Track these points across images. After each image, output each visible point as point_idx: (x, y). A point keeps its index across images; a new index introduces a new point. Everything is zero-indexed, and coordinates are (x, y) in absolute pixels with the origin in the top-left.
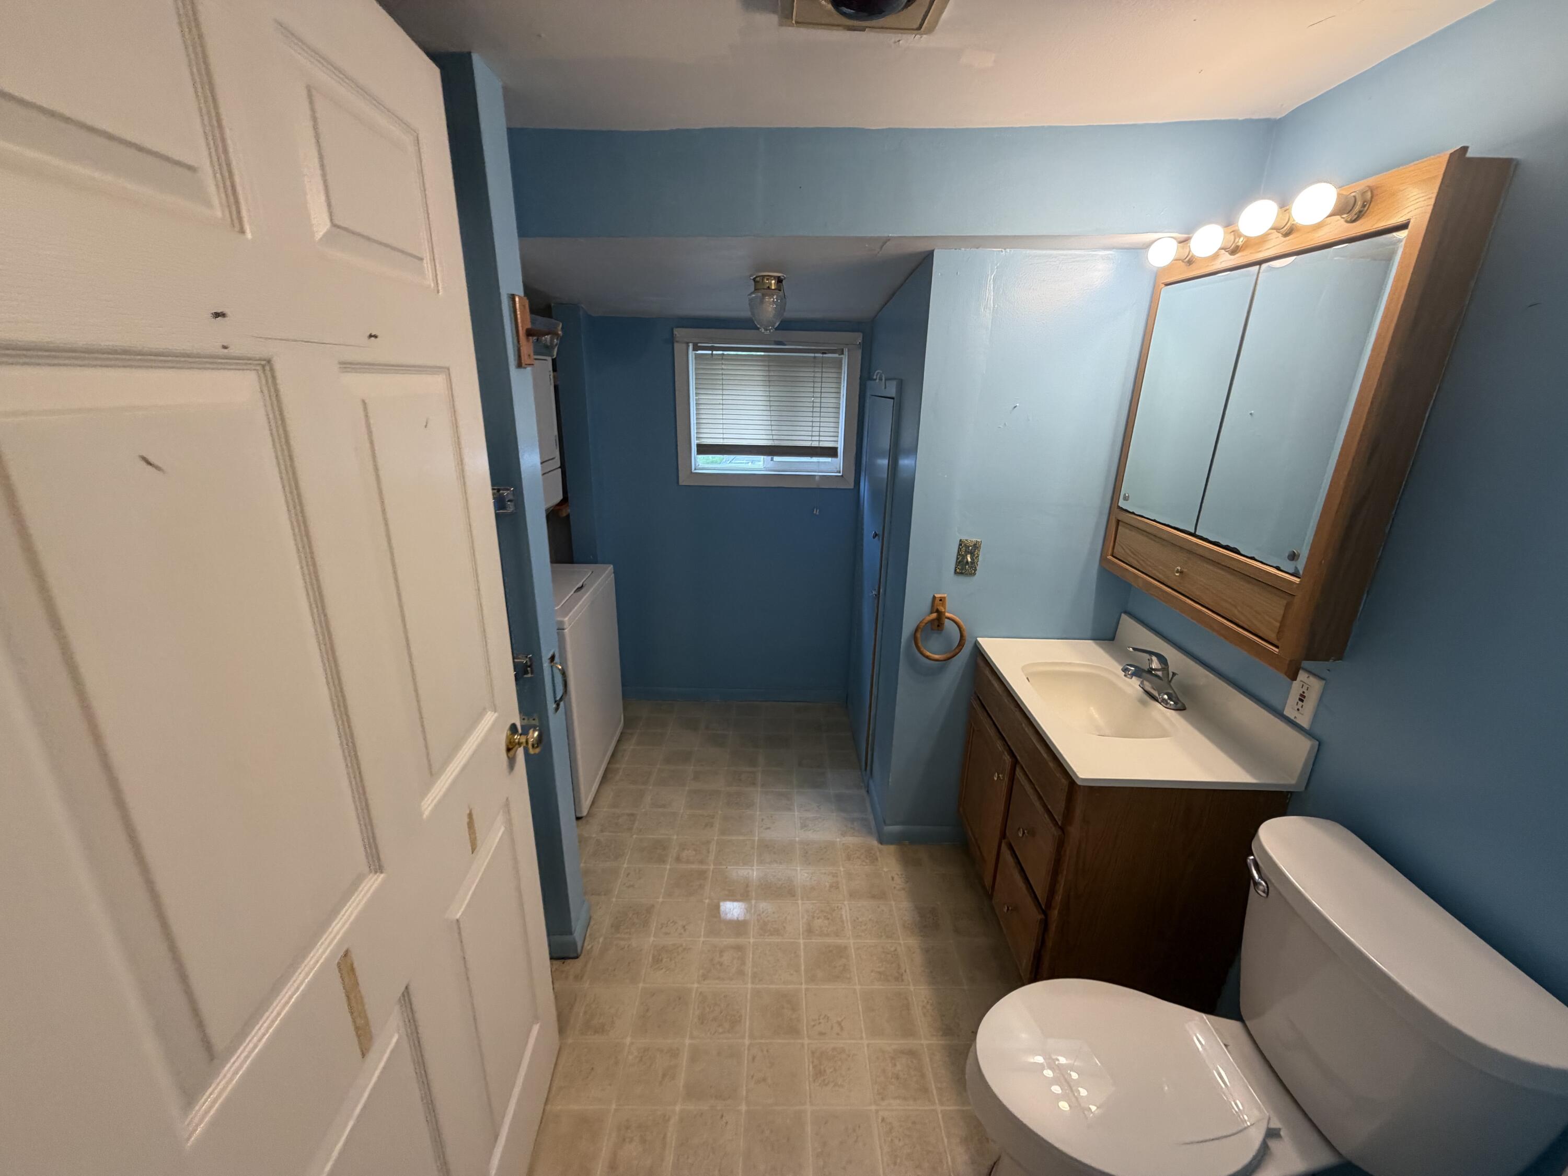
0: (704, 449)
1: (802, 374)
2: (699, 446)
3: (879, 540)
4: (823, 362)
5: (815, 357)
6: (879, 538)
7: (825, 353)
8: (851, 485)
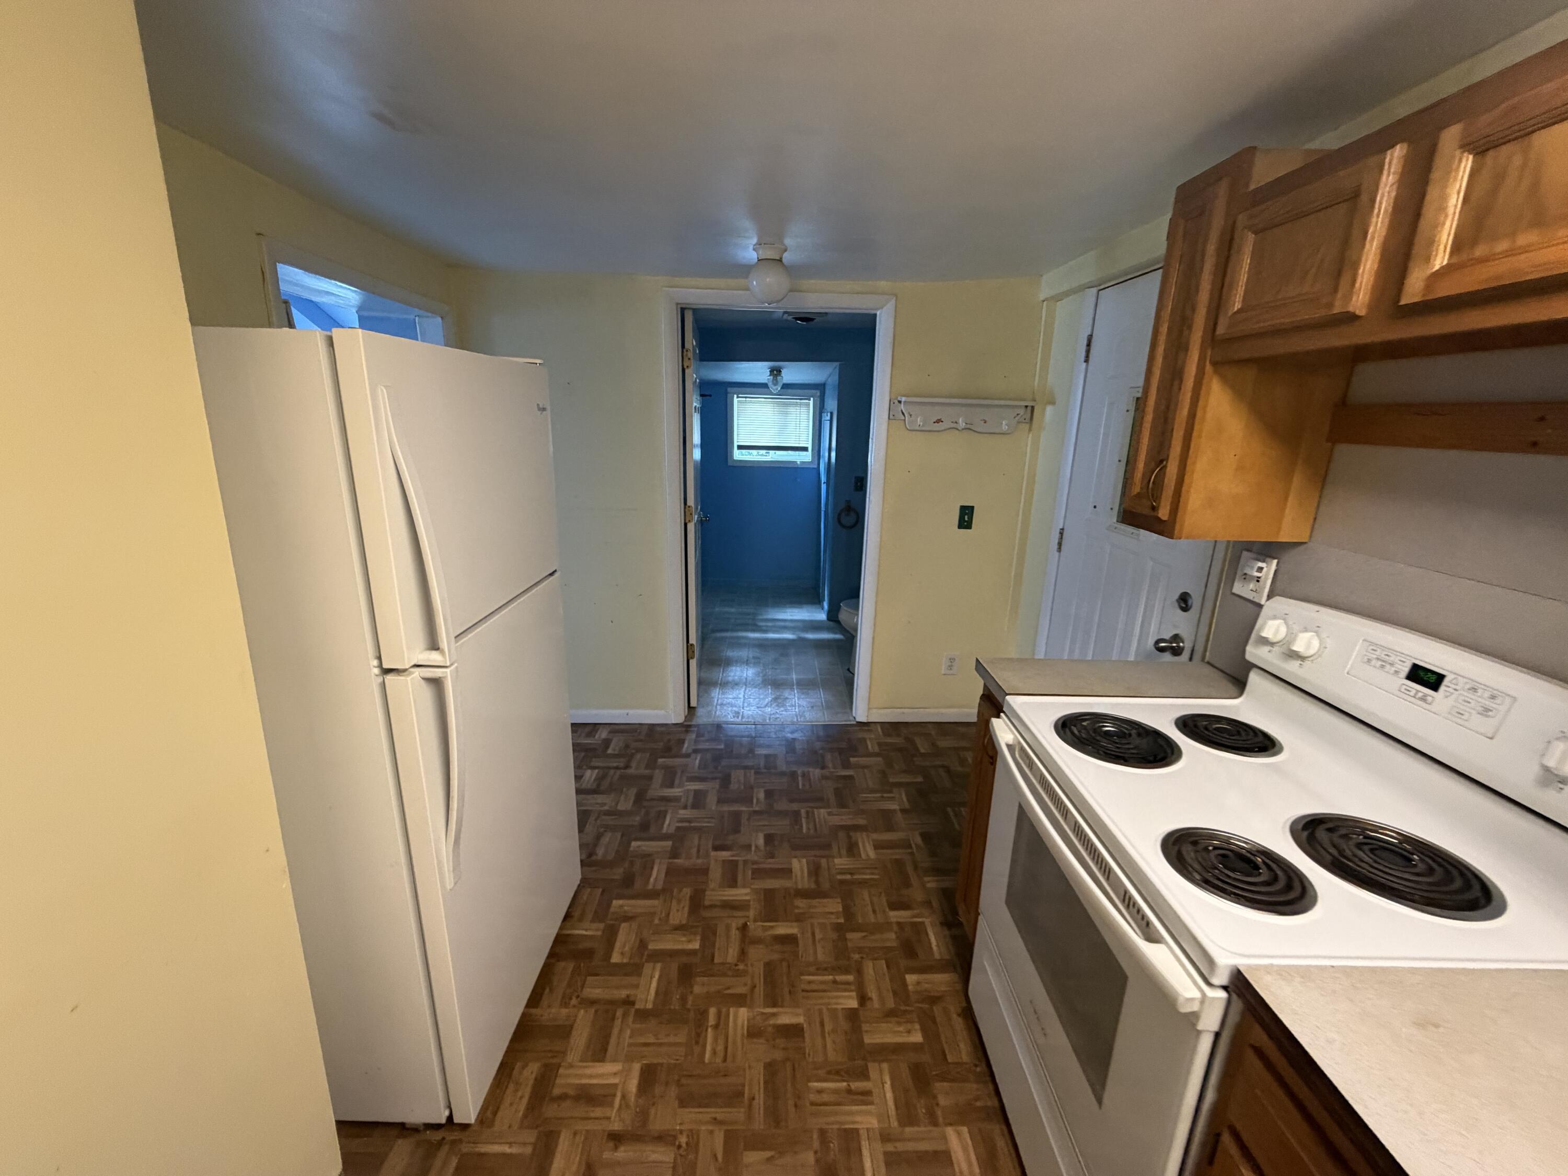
8: (816, 466)
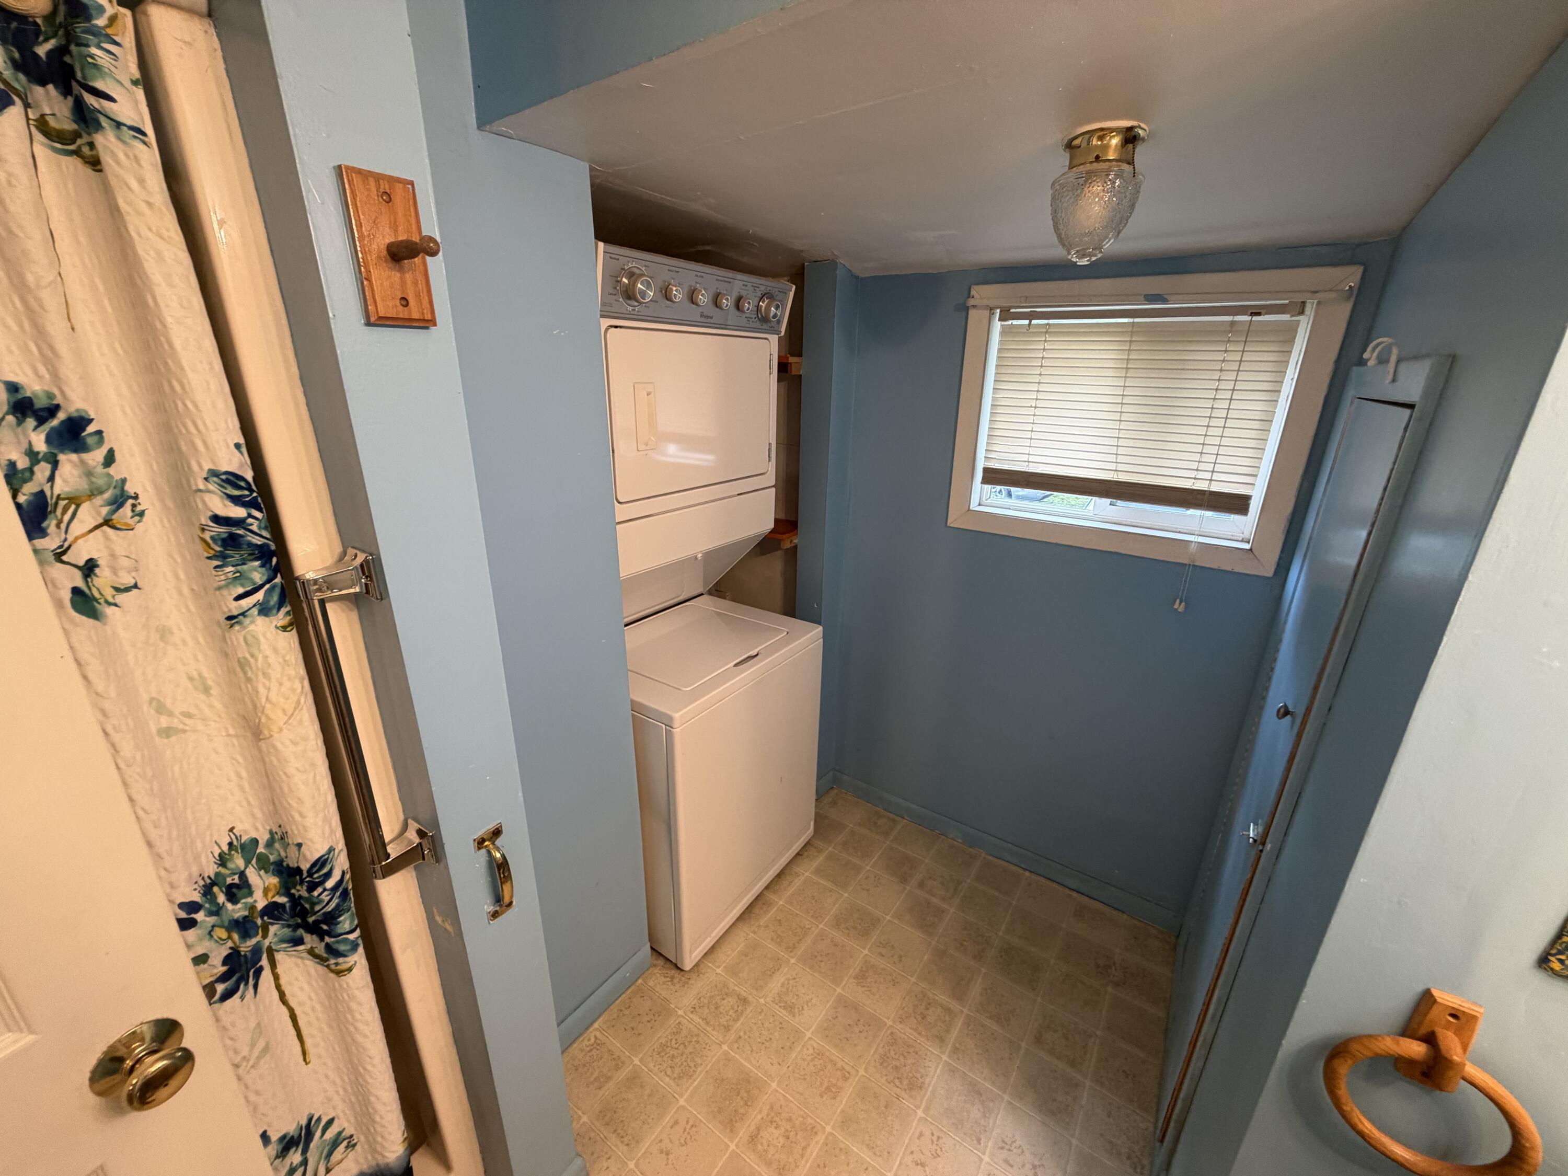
0: (993, 476)
2: (986, 470)
3: (1292, 727)
4: (1248, 332)
5: (1233, 323)
6: (1293, 722)
7: (1259, 314)
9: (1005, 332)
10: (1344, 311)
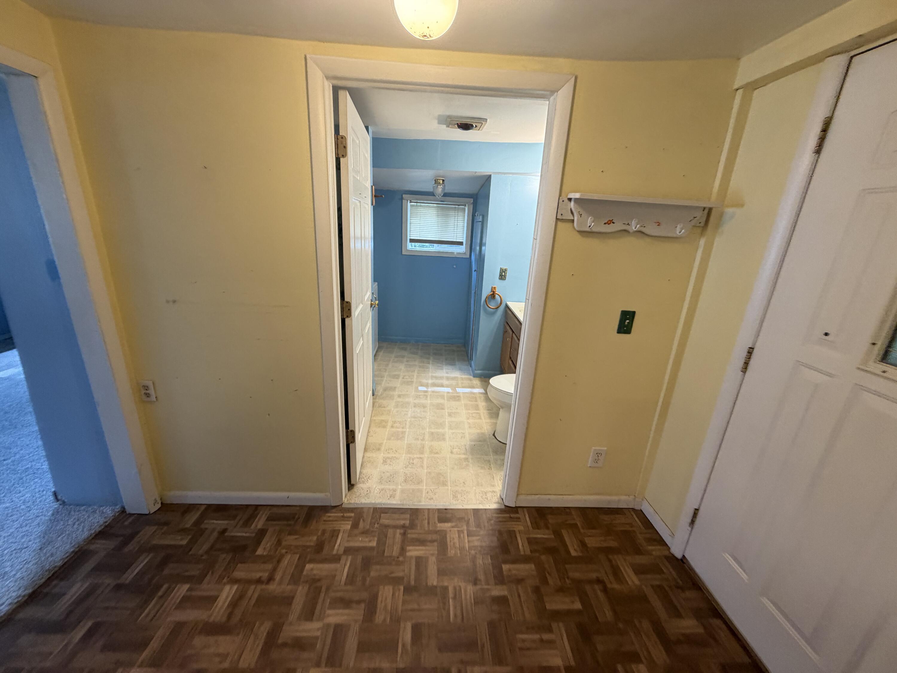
1: (450, 213)
2: (410, 240)
4: (458, 209)
5: (455, 207)
6: (476, 272)
7: (460, 206)
8: (468, 256)
9: (411, 206)
10: (472, 206)
